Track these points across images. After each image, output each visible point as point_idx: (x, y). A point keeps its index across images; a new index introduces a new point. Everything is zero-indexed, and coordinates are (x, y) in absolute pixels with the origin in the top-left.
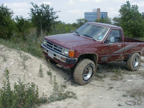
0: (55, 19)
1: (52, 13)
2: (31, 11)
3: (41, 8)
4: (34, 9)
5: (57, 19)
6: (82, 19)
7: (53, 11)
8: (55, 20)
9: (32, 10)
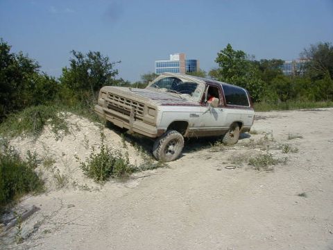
0: (113, 75)
1: (107, 65)
2: (71, 65)
3: (88, 58)
4: (77, 60)
5: (116, 75)
6: (151, 74)
7: (108, 63)
8: (112, 77)
9: (74, 62)
